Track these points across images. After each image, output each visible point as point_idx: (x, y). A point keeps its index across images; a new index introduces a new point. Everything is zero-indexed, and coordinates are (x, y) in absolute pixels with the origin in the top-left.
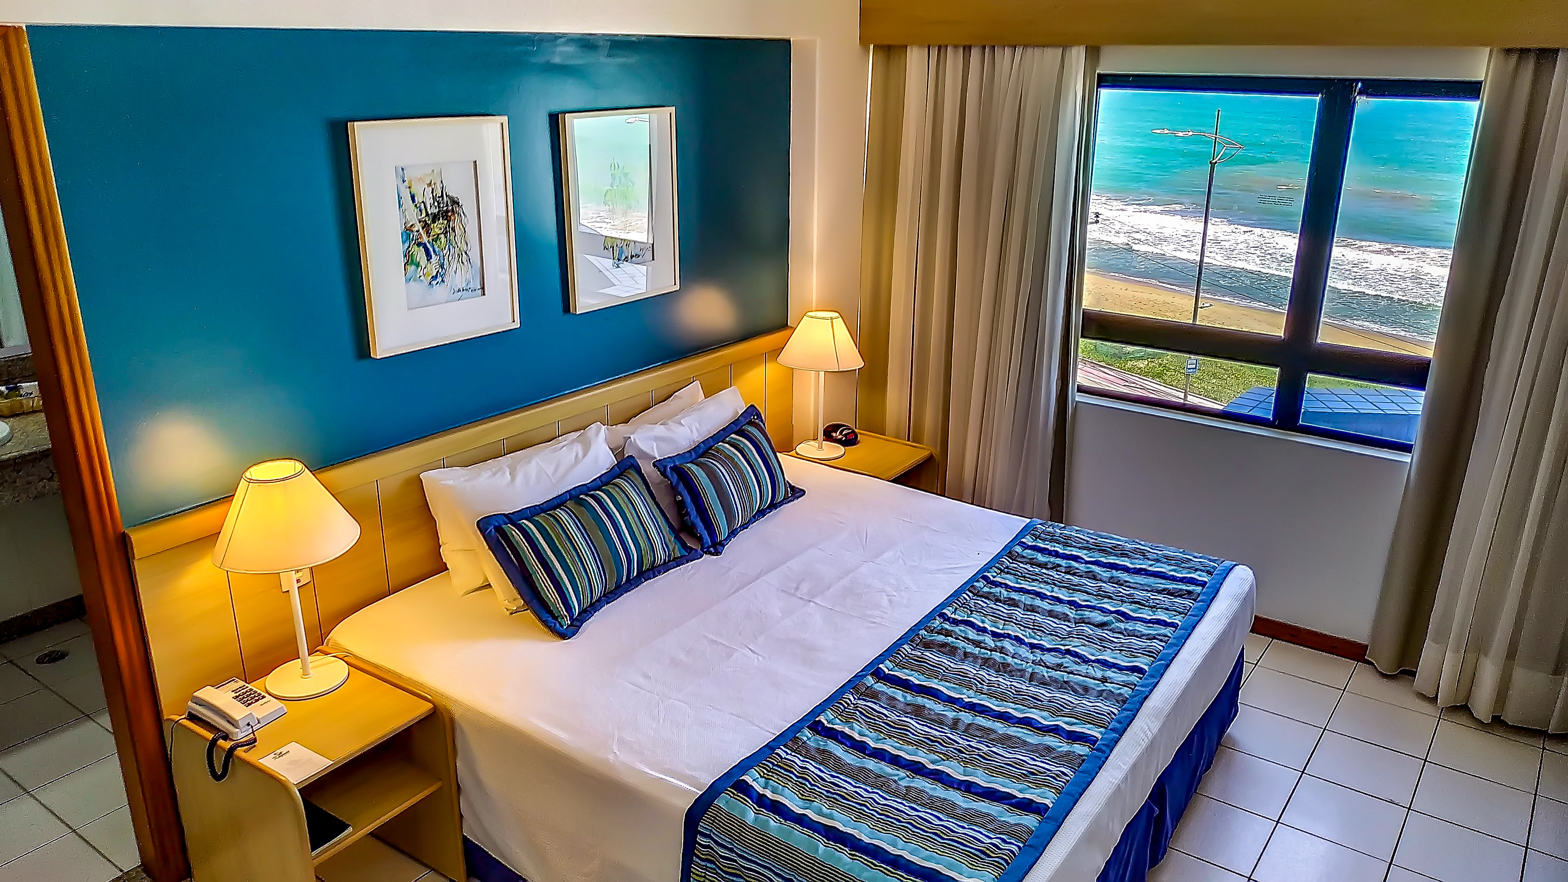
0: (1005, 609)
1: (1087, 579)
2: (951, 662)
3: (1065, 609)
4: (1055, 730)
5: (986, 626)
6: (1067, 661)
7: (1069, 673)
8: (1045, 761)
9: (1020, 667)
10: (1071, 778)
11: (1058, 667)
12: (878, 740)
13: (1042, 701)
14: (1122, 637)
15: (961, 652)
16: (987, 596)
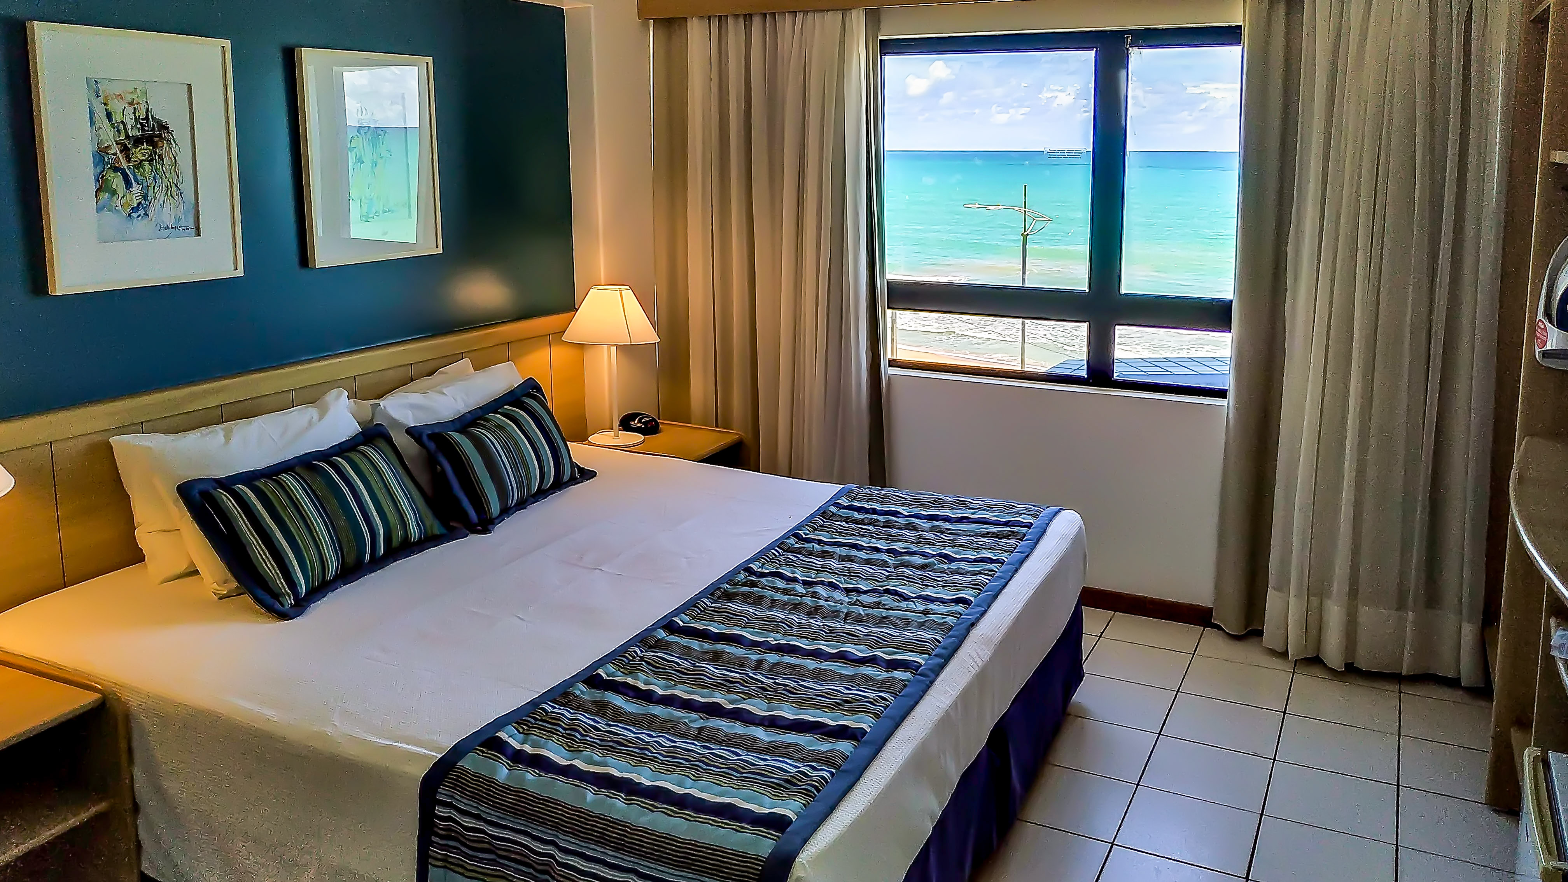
0: (819, 561)
1: (907, 531)
2: (756, 610)
3: (885, 557)
4: (872, 661)
5: (796, 575)
6: (886, 599)
7: (887, 609)
8: (862, 689)
9: (834, 609)
10: (891, 703)
11: (878, 605)
12: (667, 688)
13: (857, 636)
14: (946, 575)
15: (767, 601)
16: (799, 551)
